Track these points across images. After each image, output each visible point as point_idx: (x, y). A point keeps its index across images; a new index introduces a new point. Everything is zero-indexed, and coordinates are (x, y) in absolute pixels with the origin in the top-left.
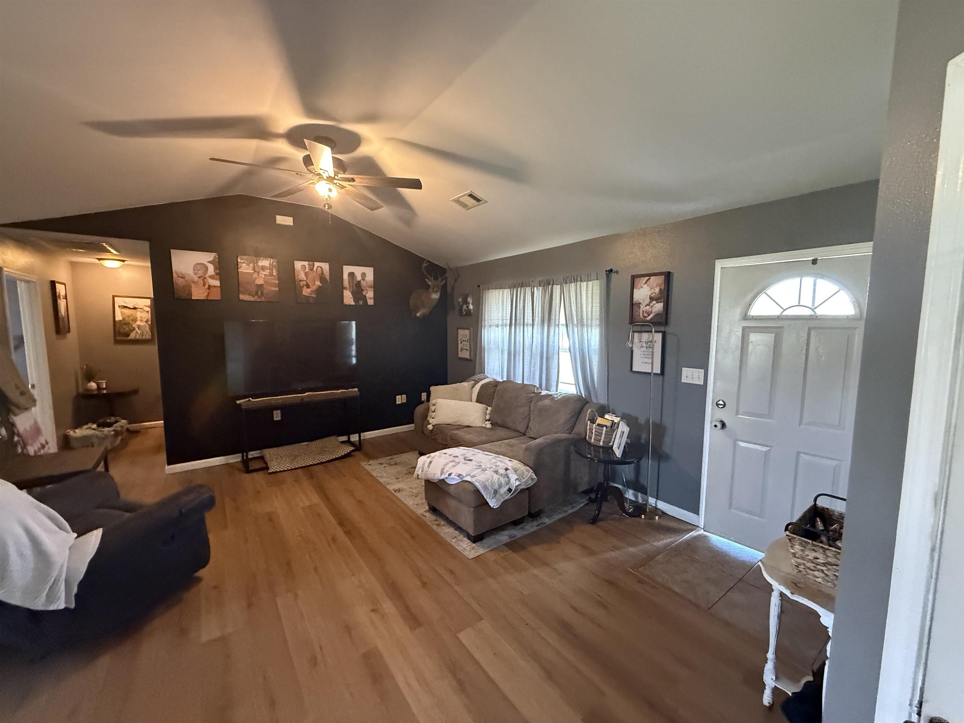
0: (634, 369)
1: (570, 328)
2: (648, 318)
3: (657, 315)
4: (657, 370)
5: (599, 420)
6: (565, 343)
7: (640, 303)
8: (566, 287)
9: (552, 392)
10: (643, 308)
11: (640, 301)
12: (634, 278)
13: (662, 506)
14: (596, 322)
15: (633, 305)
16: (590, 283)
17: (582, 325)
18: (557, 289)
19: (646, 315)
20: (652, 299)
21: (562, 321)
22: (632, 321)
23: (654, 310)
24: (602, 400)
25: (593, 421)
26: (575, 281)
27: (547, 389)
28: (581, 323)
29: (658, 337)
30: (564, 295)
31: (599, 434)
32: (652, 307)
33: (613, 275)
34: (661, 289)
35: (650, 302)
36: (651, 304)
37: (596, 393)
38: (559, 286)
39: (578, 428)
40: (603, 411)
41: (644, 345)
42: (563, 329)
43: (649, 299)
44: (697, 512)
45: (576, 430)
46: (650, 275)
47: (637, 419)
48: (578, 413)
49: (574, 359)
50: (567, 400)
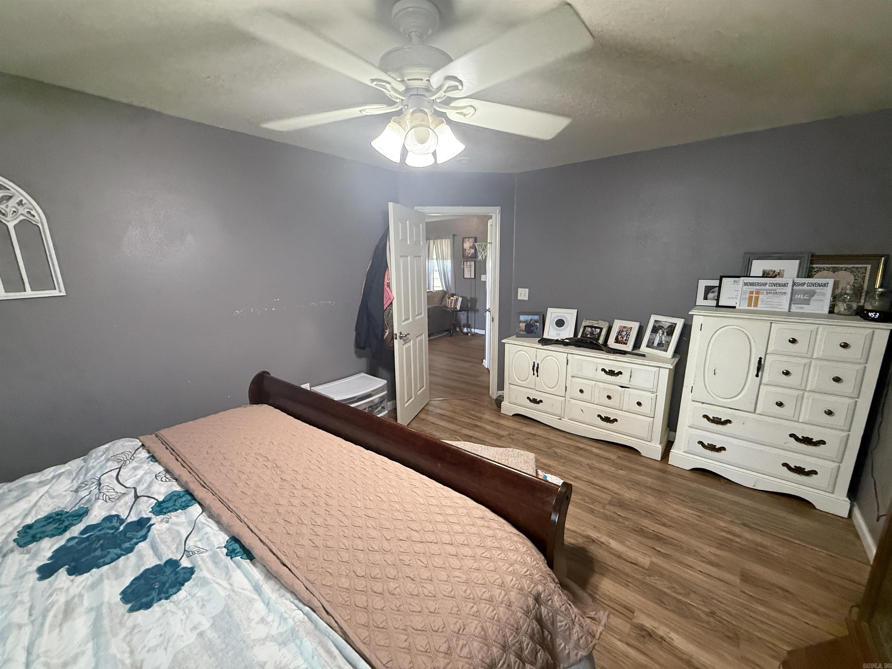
0: (465, 277)
1: (438, 260)
2: (469, 256)
3: (472, 254)
4: (473, 277)
5: (452, 298)
6: (436, 267)
7: (466, 249)
8: (436, 241)
9: (432, 290)
10: (467, 251)
12: (464, 238)
13: (477, 331)
14: (449, 257)
15: (464, 250)
16: (446, 240)
17: (444, 259)
18: (432, 242)
19: (468, 254)
20: (470, 248)
21: (435, 257)
22: (463, 256)
24: (454, 292)
25: (449, 298)
26: (440, 239)
27: (429, 289)
28: (443, 259)
29: (473, 263)
30: (435, 244)
31: (451, 303)
32: (470, 251)
33: (456, 237)
34: (474, 244)
37: (450, 289)
38: (432, 241)
39: (444, 303)
40: (453, 295)
41: (468, 267)
42: (435, 261)
44: (484, 329)
45: (442, 304)
46: (470, 238)
47: (467, 298)
48: (444, 297)
49: (440, 274)
50: (437, 292)
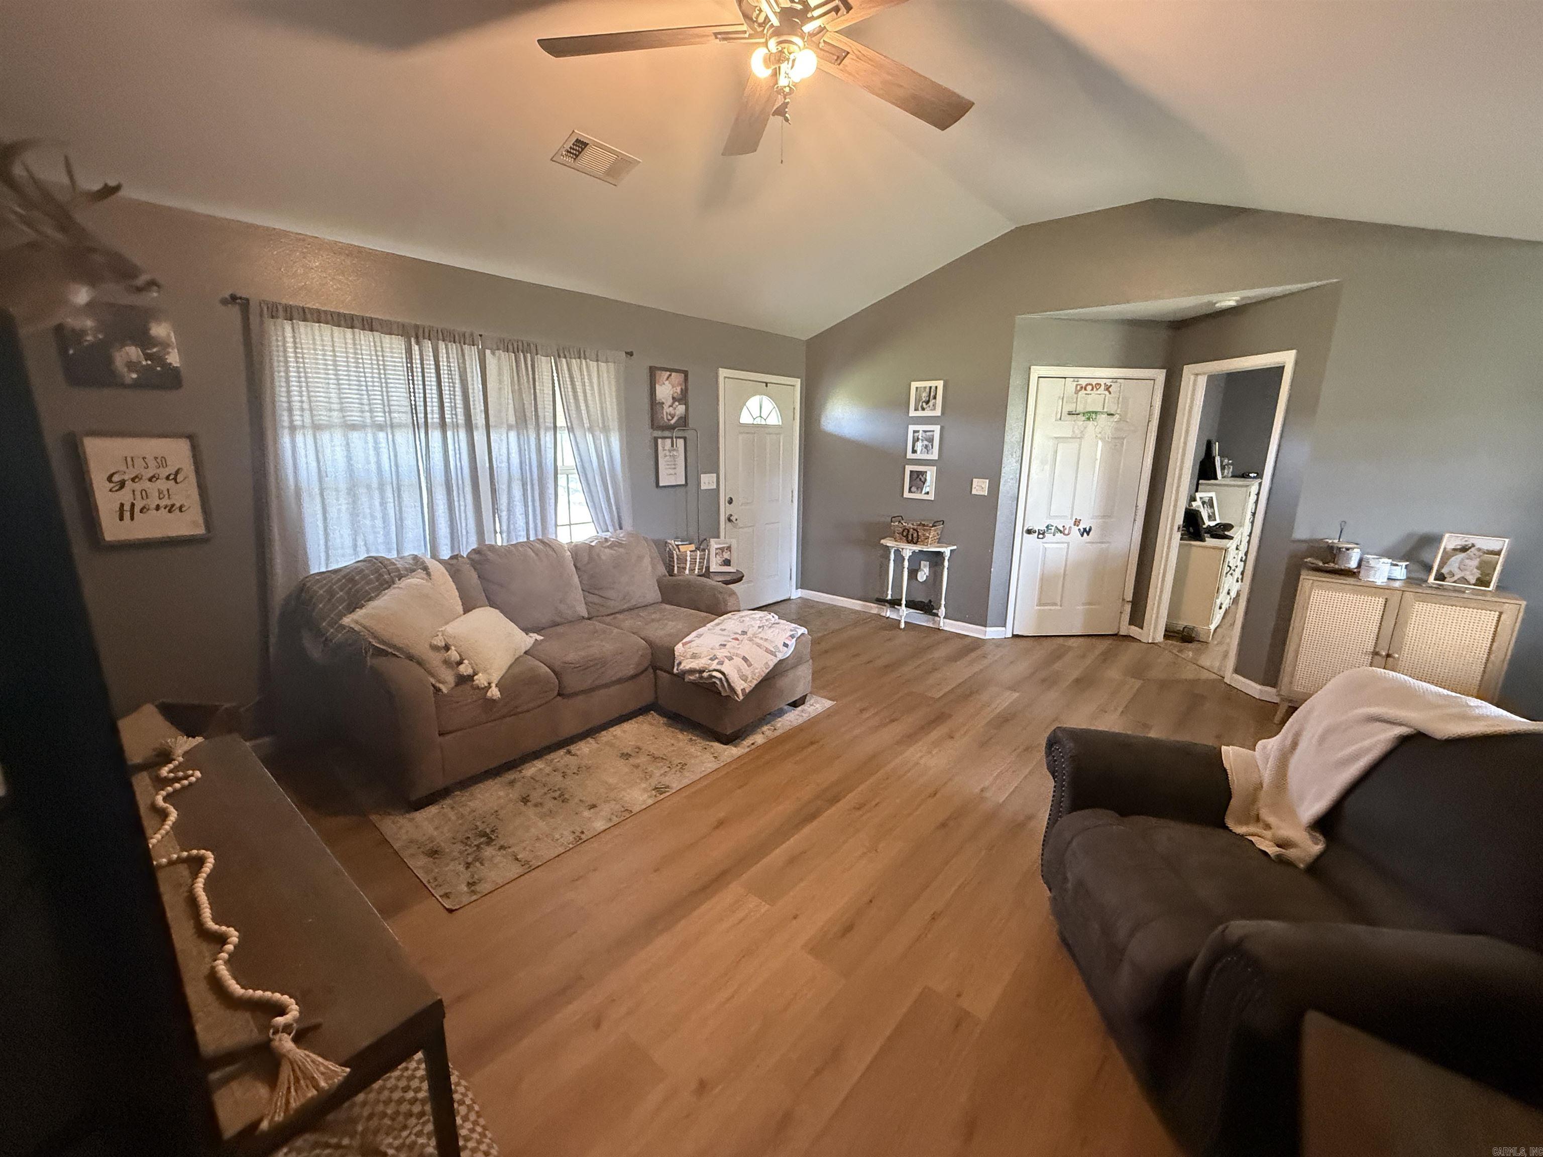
1: (578, 433)
2: (673, 422)
3: (680, 418)
4: (682, 481)
6: (567, 458)
7: (663, 403)
10: (667, 410)
11: (663, 400)
14: (614, 424)
15: (655, 405)
19: (670, 418)
20: (673, 399)
22: (655, 424)
23: (678, 413)
29: (681, 444)
30: (557, 373)
32: (675, 409)
34: (682, 389)
35: (673, 403)
36: (674, 406)
41: (668, 454)
43: (671, 399)
46: (671, 370)
